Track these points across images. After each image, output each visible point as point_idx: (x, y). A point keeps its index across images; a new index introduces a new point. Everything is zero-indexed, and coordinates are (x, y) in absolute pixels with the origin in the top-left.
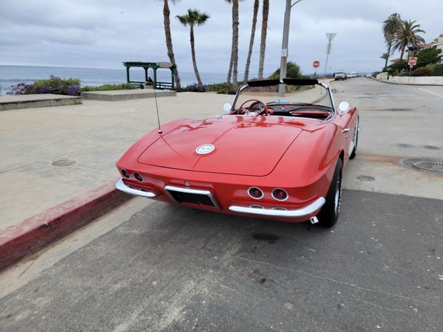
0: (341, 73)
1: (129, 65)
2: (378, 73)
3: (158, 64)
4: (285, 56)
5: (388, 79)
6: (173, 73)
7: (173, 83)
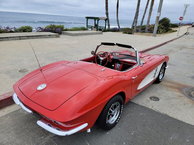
1: (88, 18)
3: (99, 18)
4: (159, 16)
6: (106, 22)
7: (105, 27)
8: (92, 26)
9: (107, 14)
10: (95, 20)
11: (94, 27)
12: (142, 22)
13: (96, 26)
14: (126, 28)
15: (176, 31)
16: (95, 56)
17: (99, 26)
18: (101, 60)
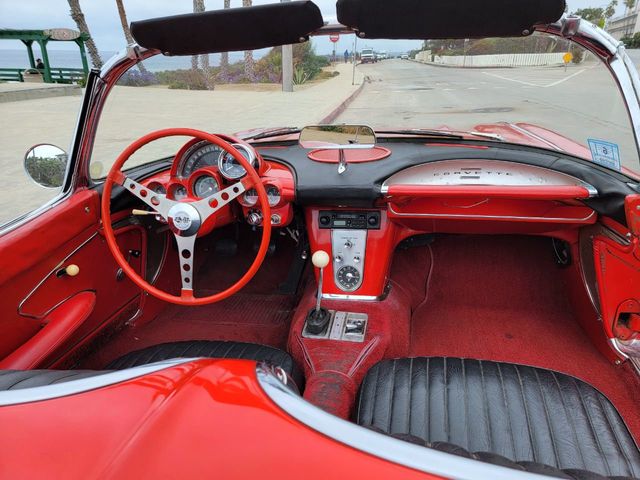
0: (370, 52)
2: (418, 52)
3: (47, 34)
5: (433, 60)
6: (82, 51)
7: (86, 69)
8: (20, 70)
9: (78, 17)
10: (29, 44)
11: (32, 73)
13: (41, 69)
14: (173, 72)
15: (337, 73)
16: (94, 196)
17: (55, 69)
18: (185, 234)
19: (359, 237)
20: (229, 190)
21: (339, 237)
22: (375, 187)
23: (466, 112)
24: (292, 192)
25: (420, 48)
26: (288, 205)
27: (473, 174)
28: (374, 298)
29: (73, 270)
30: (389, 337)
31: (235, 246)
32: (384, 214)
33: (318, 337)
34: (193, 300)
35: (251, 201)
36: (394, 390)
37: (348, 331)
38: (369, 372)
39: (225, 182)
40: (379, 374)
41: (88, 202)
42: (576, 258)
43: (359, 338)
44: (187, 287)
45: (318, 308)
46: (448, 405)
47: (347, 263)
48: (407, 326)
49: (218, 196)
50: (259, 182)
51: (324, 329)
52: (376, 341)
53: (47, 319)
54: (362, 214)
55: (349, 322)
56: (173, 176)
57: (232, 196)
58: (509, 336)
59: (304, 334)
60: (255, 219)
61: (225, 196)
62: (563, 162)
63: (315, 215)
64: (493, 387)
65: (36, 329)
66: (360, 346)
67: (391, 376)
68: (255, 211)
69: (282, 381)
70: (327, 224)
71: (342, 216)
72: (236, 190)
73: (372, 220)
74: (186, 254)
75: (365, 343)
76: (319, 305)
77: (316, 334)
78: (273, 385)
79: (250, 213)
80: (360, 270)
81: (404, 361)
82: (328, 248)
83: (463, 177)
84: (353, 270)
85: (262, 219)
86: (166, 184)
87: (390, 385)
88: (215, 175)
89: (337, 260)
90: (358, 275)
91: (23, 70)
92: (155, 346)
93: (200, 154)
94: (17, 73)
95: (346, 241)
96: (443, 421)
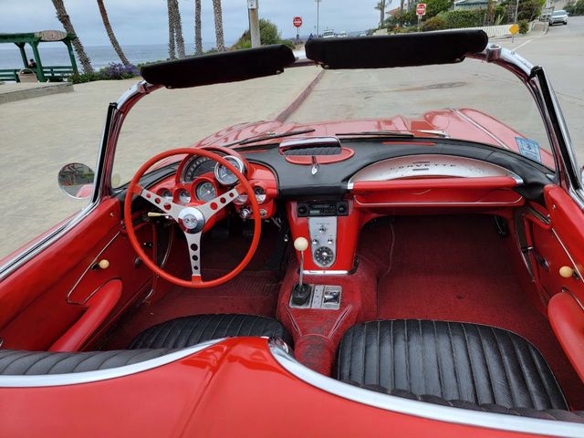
3: (38, 36)
4: (254, 7)
6: (70, 49)
7: (74, 66)
8: (16, 71)
9: (64, 19)
10: (21, 46)
11: (26, 73)
12: (198, 39)
13: (34, 69)
16: (116, 203)
17: (46, 68)
18: (192, 231)
19: (331, 222)
20: (226, 195)
21: (315, 223)
22: (343, 185)
23: (421, 89)
24: (276, 191)
25: (377, 27)
26: (272, 201)
27: (423, 166)
28: (345, 272)
29: (104, 264)
30: (359, 303)
31: (227, 233)
32: (351, 204)
33: (302, 307)
34: (202, 283)
35: (243, 200)
36: (366, 348)
37: (326, 301)
38: (346, 334)
39: (222, 189)
40: (353, 335)
41: (112, 209)
42: (512, 231)
43: (335, 306)
44: (196, 273)
45: (301, 284)
46: (408, 358)
47: (322, 245)
48: (375, 293)
49: (217, 200)
50: (248, 184)
51: (306, 300)
52: (349, 308)
53: (87, 304)
54: (332, 203)
55: (327, 293)
56: (178, 182)
57: (229, 200)
58: (459, 298)
59: (291, 305)
60: (245, 213)
61: (223, 200)
62: (496, 155)
63: (294, 207)
64: (444, 342)
65: (80, 313)
66: (336, 313)
67: (363, 337)
68: (245, 207)
69: (285, 351)
70: (304, 213)
71: (316, 206)
72: (231, 195)
73: (341, 209)
74: (194, 247)
75: (341, 310)
76: (301, 281)
77: (300, 304)
78: (281, 355)
79: (242, 209)
80: (333, 249)
81: (373, 325)
82: (306, 235)
83: (414, 170)
84: (327, 250)
85: (252, 213)
86: (172, 189)
87: (362, 344)
88: (212, 181)
89: (314, 243)
90: (332, 253)
91: (19, 70)
92: (171, 321)
93: (198, 163)
94: (12, 73)
95: (320, 227)
96: (404, 371)
